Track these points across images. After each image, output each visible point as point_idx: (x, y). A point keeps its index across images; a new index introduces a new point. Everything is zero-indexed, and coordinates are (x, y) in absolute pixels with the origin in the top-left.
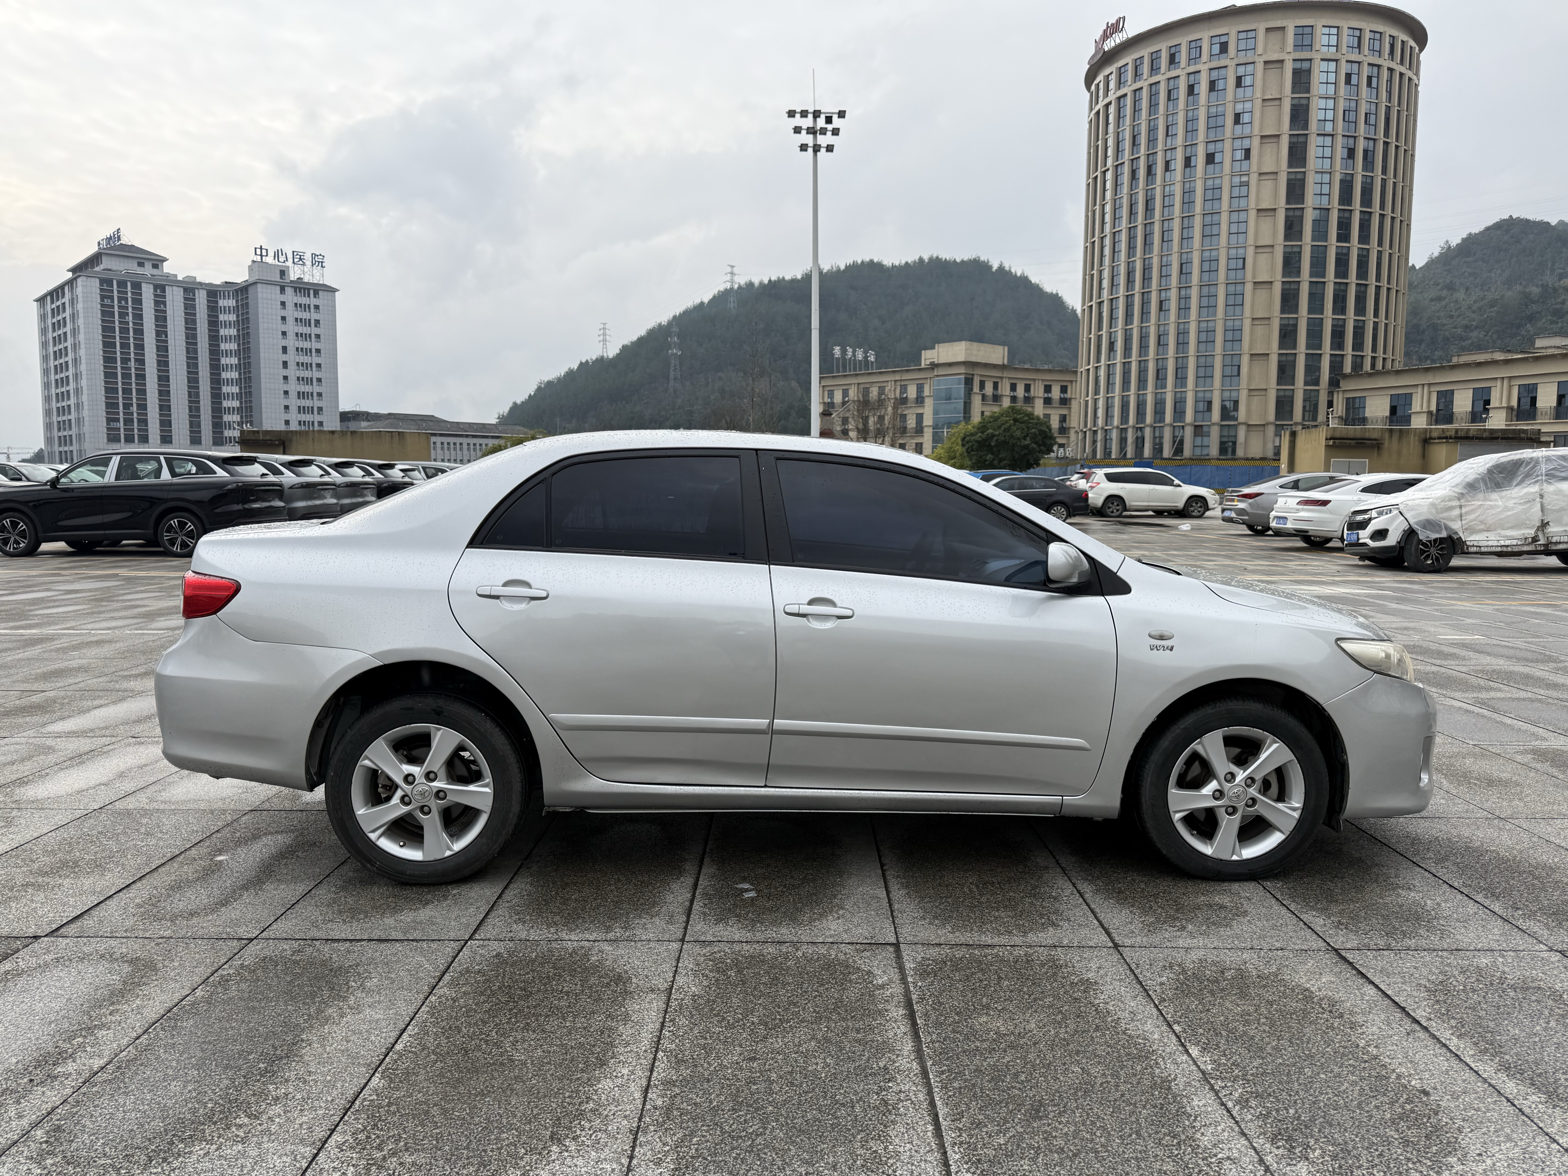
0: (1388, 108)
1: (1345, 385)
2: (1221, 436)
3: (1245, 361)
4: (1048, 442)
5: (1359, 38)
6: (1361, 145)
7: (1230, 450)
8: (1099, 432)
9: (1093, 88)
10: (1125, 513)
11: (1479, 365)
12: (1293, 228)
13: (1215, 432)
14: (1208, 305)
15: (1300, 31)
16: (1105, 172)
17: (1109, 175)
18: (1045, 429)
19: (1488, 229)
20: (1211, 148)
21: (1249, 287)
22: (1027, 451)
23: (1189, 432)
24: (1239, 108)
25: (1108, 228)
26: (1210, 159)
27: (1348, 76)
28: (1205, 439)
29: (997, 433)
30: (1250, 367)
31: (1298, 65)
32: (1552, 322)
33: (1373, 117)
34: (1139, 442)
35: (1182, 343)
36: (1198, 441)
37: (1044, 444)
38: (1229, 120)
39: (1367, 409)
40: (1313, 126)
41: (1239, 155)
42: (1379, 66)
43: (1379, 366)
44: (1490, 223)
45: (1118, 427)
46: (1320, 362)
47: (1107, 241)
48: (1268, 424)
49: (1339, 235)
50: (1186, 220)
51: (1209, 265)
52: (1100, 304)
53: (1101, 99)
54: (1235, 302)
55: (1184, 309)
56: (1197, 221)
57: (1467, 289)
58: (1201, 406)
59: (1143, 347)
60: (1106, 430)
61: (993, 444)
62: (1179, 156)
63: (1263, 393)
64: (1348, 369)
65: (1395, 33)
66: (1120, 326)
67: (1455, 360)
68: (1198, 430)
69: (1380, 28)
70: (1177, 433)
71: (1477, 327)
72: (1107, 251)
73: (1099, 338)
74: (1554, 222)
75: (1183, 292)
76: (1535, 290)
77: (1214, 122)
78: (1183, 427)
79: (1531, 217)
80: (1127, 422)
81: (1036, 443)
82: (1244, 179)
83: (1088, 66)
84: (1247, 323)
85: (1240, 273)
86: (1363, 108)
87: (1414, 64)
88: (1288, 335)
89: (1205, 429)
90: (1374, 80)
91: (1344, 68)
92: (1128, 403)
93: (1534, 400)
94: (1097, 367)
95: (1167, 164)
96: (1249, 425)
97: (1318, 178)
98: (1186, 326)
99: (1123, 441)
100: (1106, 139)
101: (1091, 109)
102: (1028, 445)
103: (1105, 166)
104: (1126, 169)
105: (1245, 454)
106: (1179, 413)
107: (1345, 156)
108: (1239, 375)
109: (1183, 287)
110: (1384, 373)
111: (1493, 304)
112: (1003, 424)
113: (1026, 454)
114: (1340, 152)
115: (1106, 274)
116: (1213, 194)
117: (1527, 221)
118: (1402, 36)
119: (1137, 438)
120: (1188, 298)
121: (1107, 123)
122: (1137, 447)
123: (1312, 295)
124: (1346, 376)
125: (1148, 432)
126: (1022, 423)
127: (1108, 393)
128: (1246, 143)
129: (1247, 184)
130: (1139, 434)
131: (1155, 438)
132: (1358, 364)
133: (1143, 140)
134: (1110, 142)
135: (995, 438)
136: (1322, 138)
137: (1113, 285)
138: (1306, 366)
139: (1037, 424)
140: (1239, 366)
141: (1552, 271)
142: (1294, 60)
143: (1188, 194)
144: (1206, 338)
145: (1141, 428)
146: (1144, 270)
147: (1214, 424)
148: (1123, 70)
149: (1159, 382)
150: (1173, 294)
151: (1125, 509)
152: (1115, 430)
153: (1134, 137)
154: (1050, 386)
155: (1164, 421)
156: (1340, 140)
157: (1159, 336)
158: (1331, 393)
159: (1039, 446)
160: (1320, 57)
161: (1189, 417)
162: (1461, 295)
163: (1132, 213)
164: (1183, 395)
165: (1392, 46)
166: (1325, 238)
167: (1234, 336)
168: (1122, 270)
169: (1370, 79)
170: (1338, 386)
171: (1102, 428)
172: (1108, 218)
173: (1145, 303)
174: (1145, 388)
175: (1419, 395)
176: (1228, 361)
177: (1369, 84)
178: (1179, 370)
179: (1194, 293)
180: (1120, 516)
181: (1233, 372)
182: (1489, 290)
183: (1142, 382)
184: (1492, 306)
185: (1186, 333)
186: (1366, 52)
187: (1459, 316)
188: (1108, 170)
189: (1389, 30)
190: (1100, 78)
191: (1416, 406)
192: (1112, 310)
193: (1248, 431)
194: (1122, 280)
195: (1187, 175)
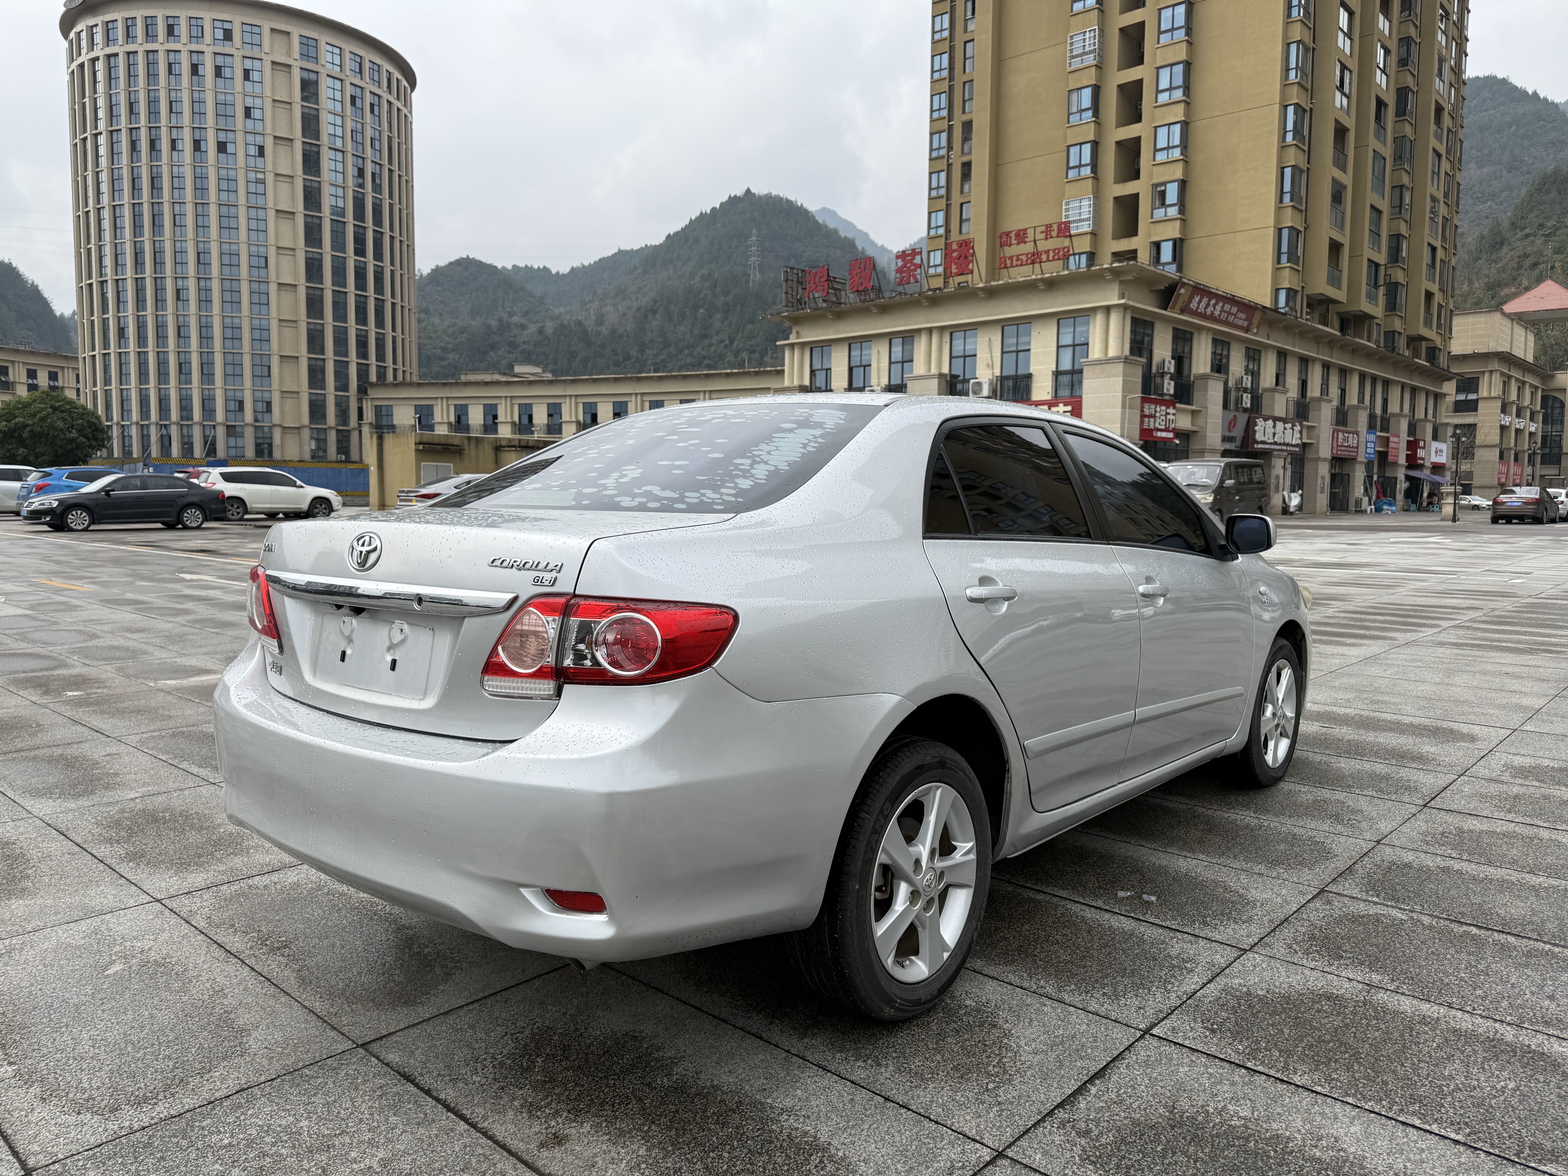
0: (390, 138)
1: (373, 393)
2: (256, 438)
3: (275, 362)
4: (100, 436)
5: (360, 64)
6: (369, 168)
7: (266, 451)
8: (115, 427)
9: (72, 35)
10: (246, 517)
11: (486, 384)
12: (312, 234)
13: (249, 433)
14: (232, 300)
15: (305, 41)
16: (96, 136)
17: (102, 140)
18: (94, 420)
19: (451, 264)
20: (222, 137)
21: (273, 288)
22: (74, 446)
23: (221, 432)
24: (249, 102)
25: (105, 199)
26: (222, 147)
27: (353, 98)
28: (239, 439)
29: (30, 422)
30: (281, 368)
31: (305, 75)
32: (509, 352)
33: (377, 143)
34: (165, 442)
35: (205, 338)
36: (232, 442)
37: (96, 439)
38: (240, 113)
39: (395, 417)
40: (325, 139)
41: (253, 150)
42: (379, 96)
43: (400, 378)
44: (453, 259)
45: (137, 423)
46: (347, 368)
47: (106, 214)
48: (303, 427)
49: (356, 250)
50: (200, 207)
51: (230, 259)
52: (102, 283)
53: (84, 51)
54: (261, 301)
55: (205, 301)
56: (213, 210)
57: (441, 315)
58: (232, 406)
59: (161, 337)
60: (123, 426)
61: (25, 435)
62: (187, 137)
63: (295, 396)
64: (373, 378)
65: (391, 69)
66: (130, 311)
67: (463, 378)
68: (231, 431)
69: (378, 61)
70: (207, 433)
71: (452, 350)
72: (106, 224)
73: (105, 322)
74: (500, 267)
75: (202, 283)
76: (494, 324)
77: (223, 110)
78: (214, 426)
79: (484, 260)
80: (148, 417)
81: (85, 437)
82: (260, 176)
83: (63, 9)
84: (274, 324)
85: (263, 272)
86: (369, 133)
87: (407, 103)
88: (315, 340)
89: (238, 430)
90: (376, 108)
91: (349, 90)
92: (147, 397)
93: (530, 418)
94: (104, 354)
95: (173, 143)
96: (284, 428)
97: (333, 190)
98: (209, 319)
99: (145, 438)
100: (95, 99)
101: (72, 60)
102: (74, 439)
103: (96, 128)
104: (124, 137)
105: (282, 455)
106: (208, 410)
107: (356, 174)
108: (269, 375)
109: (203, 278)
110: (404, 384)
111: (462, 330)
112: (38, 412)
113: (72, 449)
114: (351, 171)
115: (108, 250)
116: (228, 184)
117: (481, 262)
118: (397, 75)
119: (162, 436)
120: (209, 290)
121: (95, 81)
122: (162, 446)
123: (335, 303)
124: (372, 385)
125: (174, 431)
126: (62, 412)
127: (121, 384)
128: (259, 140)
129: (263, 182)
130: (164, 432)
131: (182, 436)
132: (382, 374)
133: (142, 108)
134: (101, 102)
135: (28, 429)
136: (333, 152)
137: (117, 264)
138: (336, 372)
139: (83, 414)
140: (269, 367)
141: (503, 308)
142: (301, 68)
143: (200, 179)
144: (232, 334)
145: (165, 426)
146: (155, 253)
147: (247, 425)
148: (110, 26)
149: (183, 377)
150: (192, 284)
151: (246, 512)
152: (134, 427)
153: (131, 104)
154: (35, 371)
155: (192, 419)
156: (350, 159)
157: (179, 327)
158: (360, 400)
159: (89, 439)
160: (326, 72)
161: (220, 416)
162: (436, 320)
163: (135, 188)
164: (212, 393)
165: (389, 80)
166: (343, 249)
167: (261, 336)
168: (128, 249)
169: (372, 105)
170: (366, 393)
171: (118, 424)
172: (104, 187)
173: (159, 290)
174: (167, 382)
175: (440, 406)
176: (257, 360)
177: (372, 111)
178: (205, 366)
179: (215, 285)
180: (242, 519)
181: (263, 372)
182: (457, 317)
183: (163, 375)
184: (462, 333)
185: (209, 326)
186: (368, 80)
187: (437, 338)
188: (101, 133)
189: (387, 66)
190: (81, 26)
191: (437, 417)
192: (118, 292)
193: (283, 433)
194: (128, 259)
195: (198, 159)
